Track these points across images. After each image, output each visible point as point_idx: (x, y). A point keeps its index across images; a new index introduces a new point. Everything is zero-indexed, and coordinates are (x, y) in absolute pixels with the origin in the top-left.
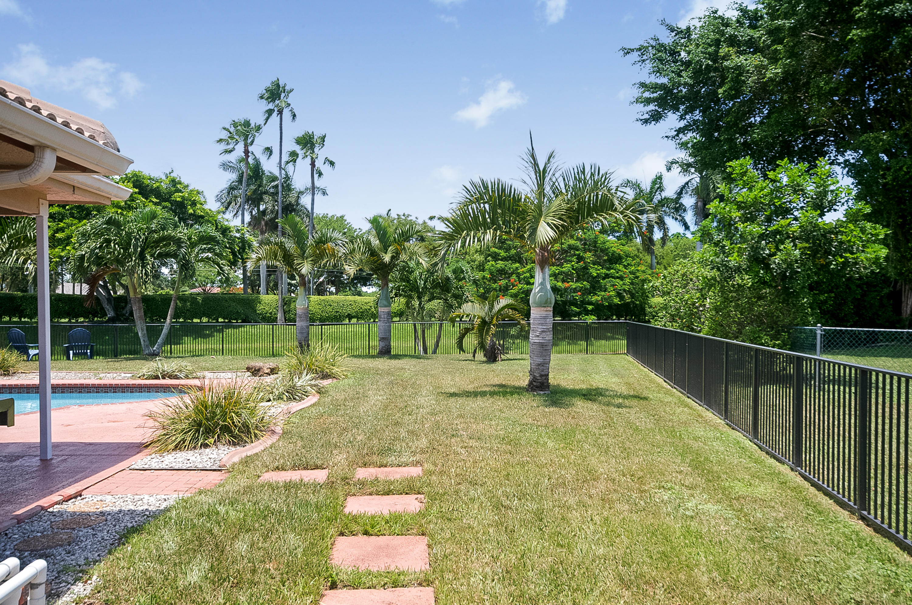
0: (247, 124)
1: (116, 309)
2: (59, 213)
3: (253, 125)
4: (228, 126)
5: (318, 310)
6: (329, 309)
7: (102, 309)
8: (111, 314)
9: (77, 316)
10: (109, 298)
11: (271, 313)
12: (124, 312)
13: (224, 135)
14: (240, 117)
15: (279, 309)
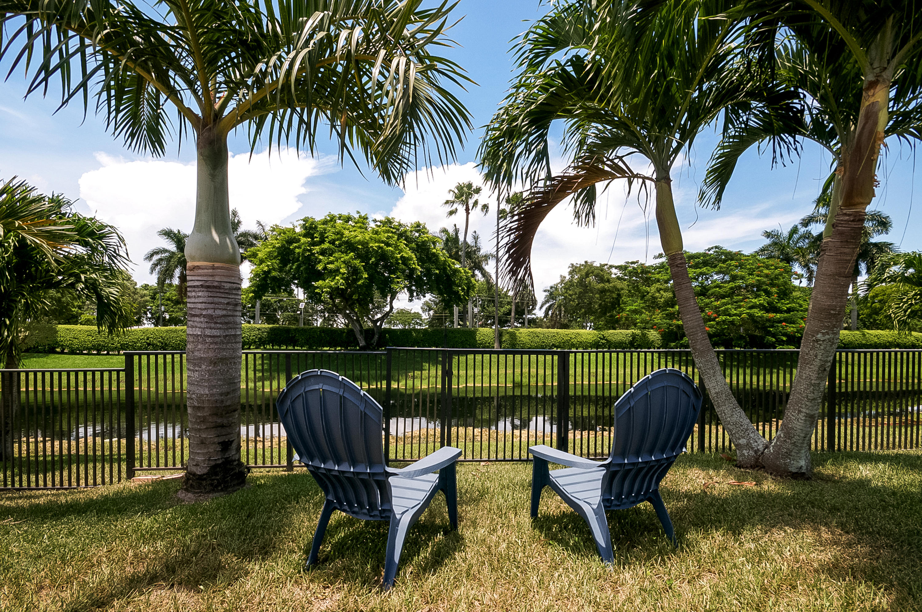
0: (470, 186)
1: (366, 339)
2: (330, 249)
3: (474, 187)
4: (453, 189)
5: (528, 341)
6: (537, 340)
7: (356, 339)
8: (362, 343)
9: (335, 346)
10: (361, 331)
11: (489, 343)
12: (372, 342)
13: (451, 197)
14: (464, 181)
15: (496, 341)
